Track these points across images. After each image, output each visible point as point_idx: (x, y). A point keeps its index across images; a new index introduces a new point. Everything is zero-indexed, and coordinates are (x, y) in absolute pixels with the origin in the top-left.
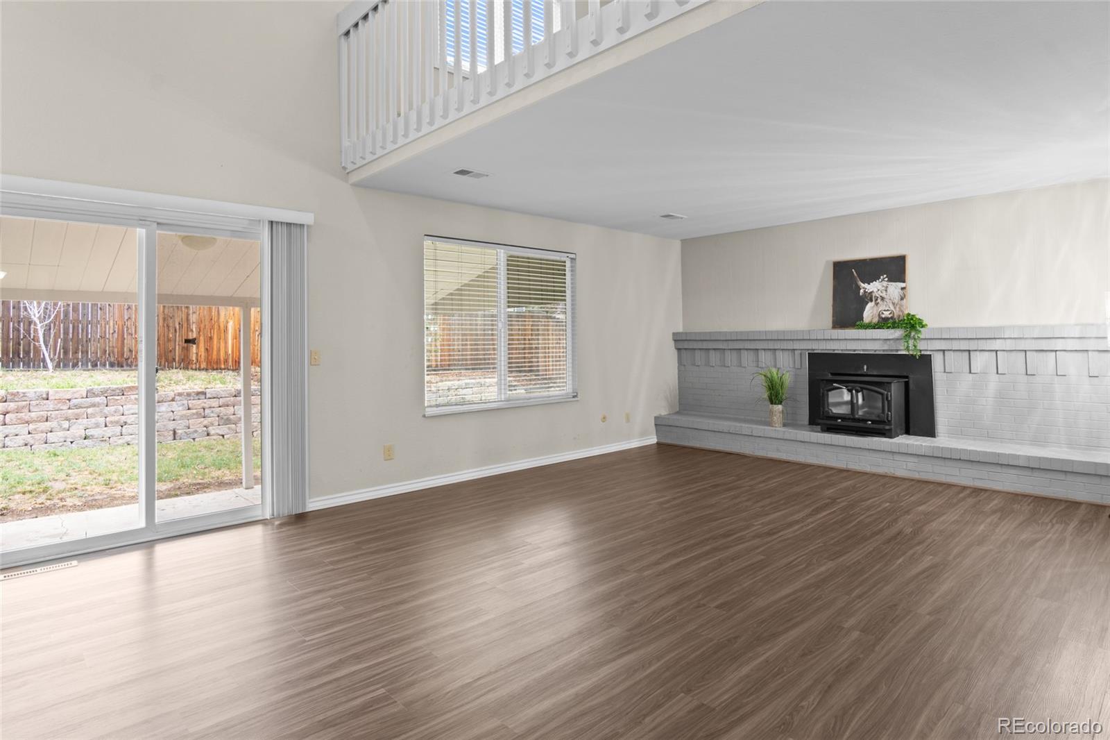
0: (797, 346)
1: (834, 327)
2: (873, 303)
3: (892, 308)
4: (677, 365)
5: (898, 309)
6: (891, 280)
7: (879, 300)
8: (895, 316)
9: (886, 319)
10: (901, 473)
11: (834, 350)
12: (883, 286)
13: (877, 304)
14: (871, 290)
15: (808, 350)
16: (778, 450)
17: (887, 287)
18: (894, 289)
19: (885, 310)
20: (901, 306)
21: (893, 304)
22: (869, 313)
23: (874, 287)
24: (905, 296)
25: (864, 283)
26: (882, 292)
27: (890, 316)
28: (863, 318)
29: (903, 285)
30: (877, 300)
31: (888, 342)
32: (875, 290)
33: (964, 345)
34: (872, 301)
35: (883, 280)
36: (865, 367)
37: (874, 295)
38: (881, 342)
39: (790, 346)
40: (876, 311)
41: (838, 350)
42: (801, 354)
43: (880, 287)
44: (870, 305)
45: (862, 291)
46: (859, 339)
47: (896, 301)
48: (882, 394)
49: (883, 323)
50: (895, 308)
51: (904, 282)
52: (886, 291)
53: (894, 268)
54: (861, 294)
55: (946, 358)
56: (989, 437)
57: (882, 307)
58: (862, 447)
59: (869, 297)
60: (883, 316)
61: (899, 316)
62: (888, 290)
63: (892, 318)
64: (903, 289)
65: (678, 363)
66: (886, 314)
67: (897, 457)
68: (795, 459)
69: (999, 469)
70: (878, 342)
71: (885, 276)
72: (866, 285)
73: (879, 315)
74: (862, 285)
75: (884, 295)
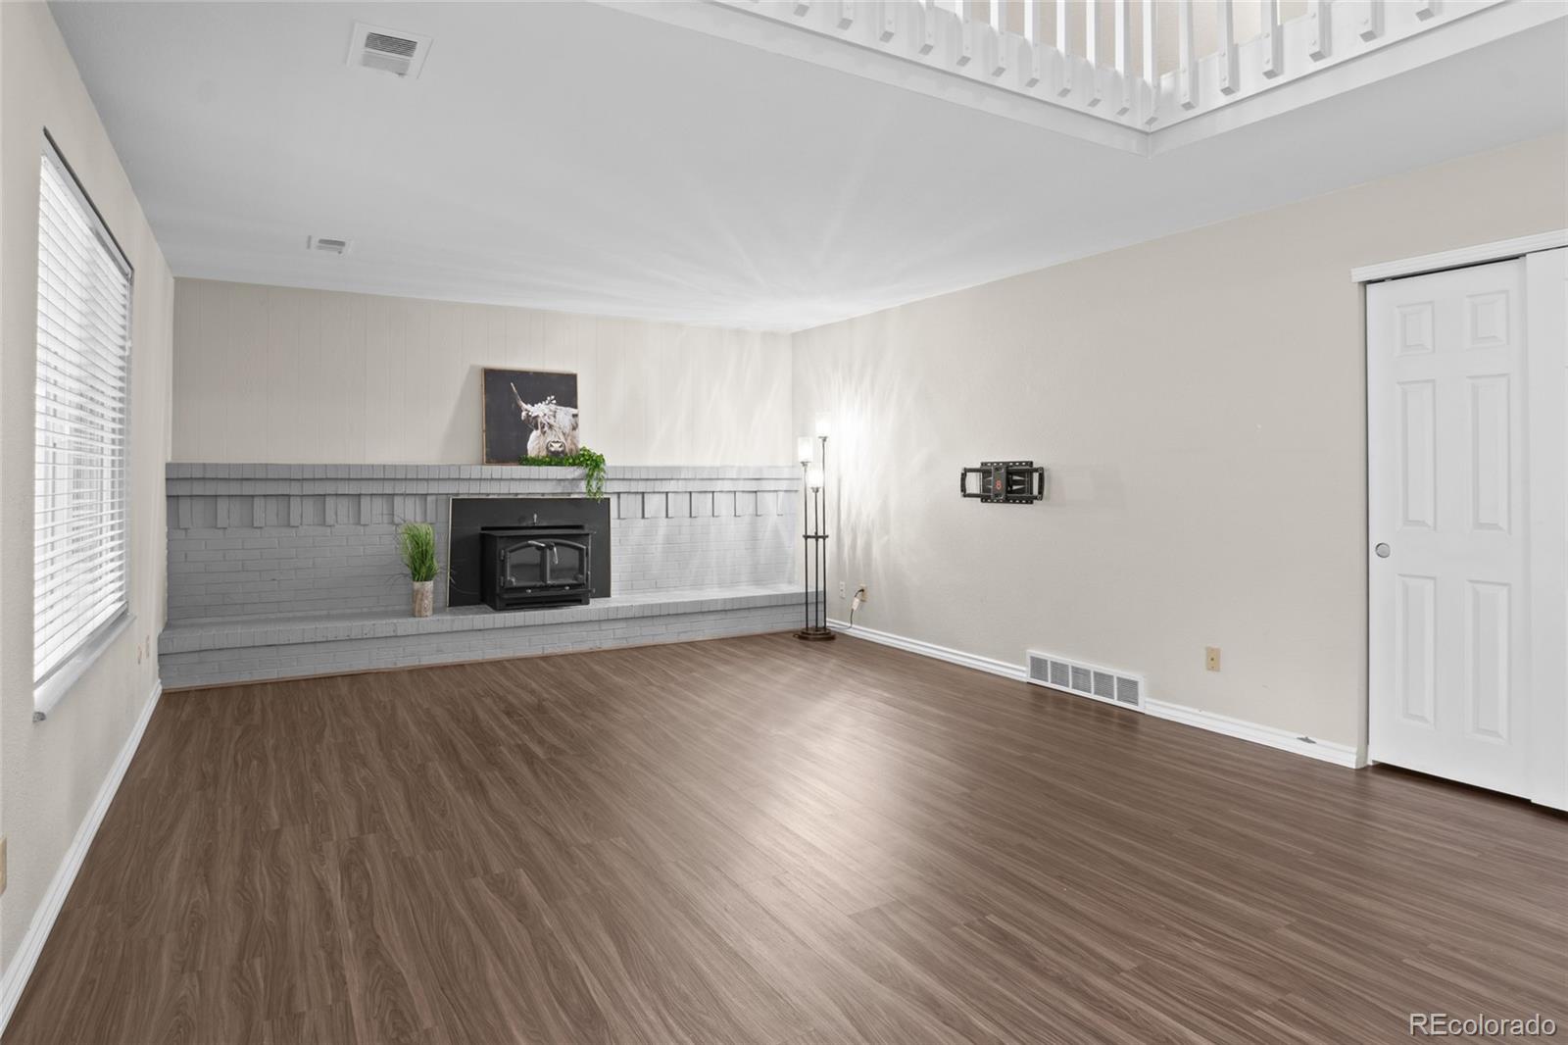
0: (434, 488)
1: (489, 462)
2: (539, 431)
3: (563, 440)
4: (165, 529)
5: (569, 441)
6: (559, 403)
7: (546, 428)
8: (567, 450)
9: (556, 454)
10: (608, 645)
11: (488, 494)
12: (551, 410)
13: (544, 433)
14: (536, 414)
15: (452, 494)
16: (439, 651)
17: (555, 412)
18: (564, 415)
19: (554, 442)
20: (574, 437)
21: (564, 434)
22: (534, 444)
23: (539, 410)
24: (577, 425)
25: (526, 404)
26: (549, 418)
27: (560, 449)
28: (527, 450)
29: (574, 411)
30: (543, 427)
31: (562, 483)
32: (541, 415)
33: (641, 487)
34: (537, 429)
35: (550, 402)
36: (535, 516)
37: (539, 421)
38: (554, 483)
39: (422, 488)
40: (543, 442)
41: (494, 494)
42: (437, 500)
43: (546, 411)
44: (535, 434)
45: (524, 414)
46: (529, 479)
47: (567, 431)
48: (580, 549)
49: (556, 458)
50: (566, 440)
51: (576, 407)
52: (555, 416)
53: (563, 389)
54: (523, 418)
55: (621, 501)
56: (657, 587)
57: (550, 438)
58: (565, 621)
59: (533, 423)
60: (553, 449)
61: (571, 450)
62: (557, 416)
63: (563, 452)
64: (575, 416)
65: (168, 524)
66: (556, 447)
67: (604, 626)
68: (468, 659)
69: (700, 617)
70: (549, 483)
71: (553, 397)
72: (529, 407)
73: (547, 448)
74: (524, 405)
75: (552, 421)
